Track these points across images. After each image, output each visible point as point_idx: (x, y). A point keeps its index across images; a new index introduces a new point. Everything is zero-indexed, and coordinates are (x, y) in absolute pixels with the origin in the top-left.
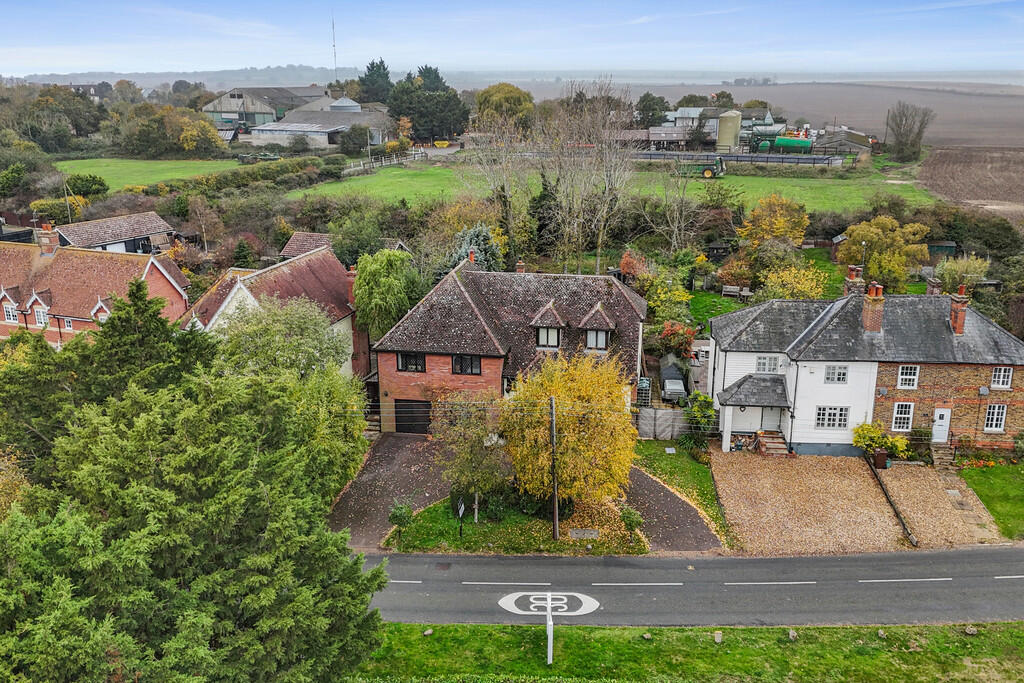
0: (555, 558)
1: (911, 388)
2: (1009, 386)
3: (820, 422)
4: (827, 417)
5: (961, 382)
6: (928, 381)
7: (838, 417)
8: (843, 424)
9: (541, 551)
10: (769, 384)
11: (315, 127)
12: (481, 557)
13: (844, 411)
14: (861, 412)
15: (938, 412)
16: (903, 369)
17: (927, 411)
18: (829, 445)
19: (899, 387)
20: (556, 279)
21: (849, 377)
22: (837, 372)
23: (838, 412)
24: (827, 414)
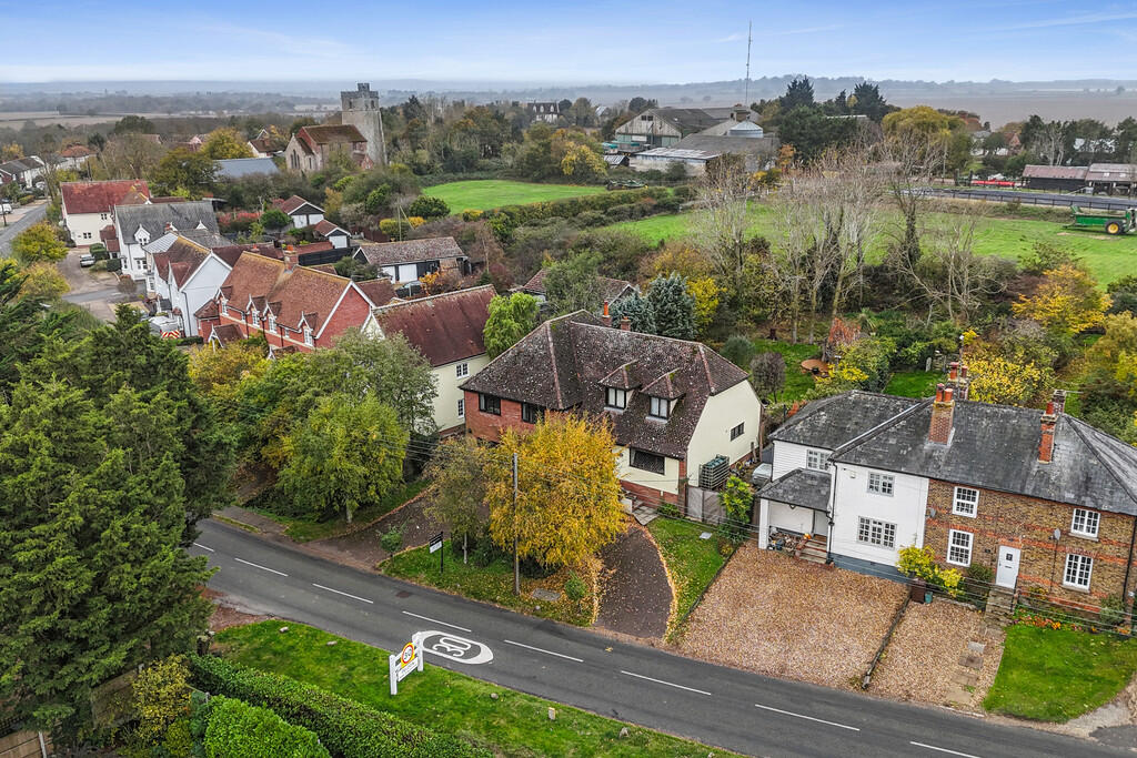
0: (503, 610)
1: (969, 515)
2: (1095, 535)
3: (863, 536)
4: (870, 531)
5: (1031, 519)
6: (990, 511)
7: (883, 534)
8: (889, 543)
9: (495, 601)
10: (815, 483)
11: (697, 154)
12: (444, 594)
13: (891, 528)
14: (911, 533)
15: (1004, 551)
16: (959, 490)
17: (990, 547)
18: (873, 563)
19: (954, 511)
20: (647, 339)
21: (895, 488)
22: (882, 481)
23: (883, 527)
24: (871, 529)
